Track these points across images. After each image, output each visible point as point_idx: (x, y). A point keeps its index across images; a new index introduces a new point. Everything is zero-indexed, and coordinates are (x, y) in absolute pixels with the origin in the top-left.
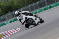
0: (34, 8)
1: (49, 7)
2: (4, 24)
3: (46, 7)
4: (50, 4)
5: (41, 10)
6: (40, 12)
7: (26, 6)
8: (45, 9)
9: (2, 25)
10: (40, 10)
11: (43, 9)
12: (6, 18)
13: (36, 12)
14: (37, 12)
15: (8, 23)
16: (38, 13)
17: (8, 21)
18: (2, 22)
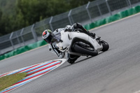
0: (100, 11)
1: (134, 8)
2: (28, 48)
3: (127, 9)
4: (136, 2)
5: (116, 15)
6: (113, 20)
7: (80, 7)
8: (126, 14)
9: (23, 51)
10: (112, 17)
11: (119, 12)
12: (31, 33)
13: (103, 20)
14: (107, 20)
15: (36, 46)
16: (109, 22)
17: (37, 41)
18: (22, 42)
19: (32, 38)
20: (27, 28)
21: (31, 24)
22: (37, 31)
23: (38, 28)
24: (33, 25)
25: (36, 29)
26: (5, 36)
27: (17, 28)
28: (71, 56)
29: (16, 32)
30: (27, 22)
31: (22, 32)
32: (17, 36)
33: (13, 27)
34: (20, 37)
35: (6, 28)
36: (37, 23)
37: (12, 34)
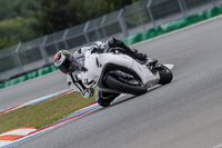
19: (119, 31)
20: (112, 14)
21: (117, 9)
22: (128, 20)
23: (130, 16)
24: (121, 11)
25: (126, 17)
26: (78, 27)
27: (95, 16)
28: (104, 94)
29: (95, 21)
30: (112, 6)
31: (104, 21)
32: (96, 28)
33: (90, 12)
34: (100, 30)
35: (79, 15)
36: (127, 7)
37: (88, 24)
